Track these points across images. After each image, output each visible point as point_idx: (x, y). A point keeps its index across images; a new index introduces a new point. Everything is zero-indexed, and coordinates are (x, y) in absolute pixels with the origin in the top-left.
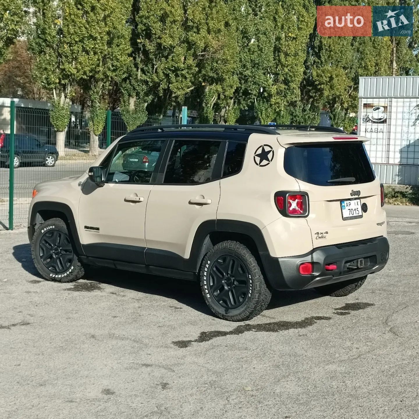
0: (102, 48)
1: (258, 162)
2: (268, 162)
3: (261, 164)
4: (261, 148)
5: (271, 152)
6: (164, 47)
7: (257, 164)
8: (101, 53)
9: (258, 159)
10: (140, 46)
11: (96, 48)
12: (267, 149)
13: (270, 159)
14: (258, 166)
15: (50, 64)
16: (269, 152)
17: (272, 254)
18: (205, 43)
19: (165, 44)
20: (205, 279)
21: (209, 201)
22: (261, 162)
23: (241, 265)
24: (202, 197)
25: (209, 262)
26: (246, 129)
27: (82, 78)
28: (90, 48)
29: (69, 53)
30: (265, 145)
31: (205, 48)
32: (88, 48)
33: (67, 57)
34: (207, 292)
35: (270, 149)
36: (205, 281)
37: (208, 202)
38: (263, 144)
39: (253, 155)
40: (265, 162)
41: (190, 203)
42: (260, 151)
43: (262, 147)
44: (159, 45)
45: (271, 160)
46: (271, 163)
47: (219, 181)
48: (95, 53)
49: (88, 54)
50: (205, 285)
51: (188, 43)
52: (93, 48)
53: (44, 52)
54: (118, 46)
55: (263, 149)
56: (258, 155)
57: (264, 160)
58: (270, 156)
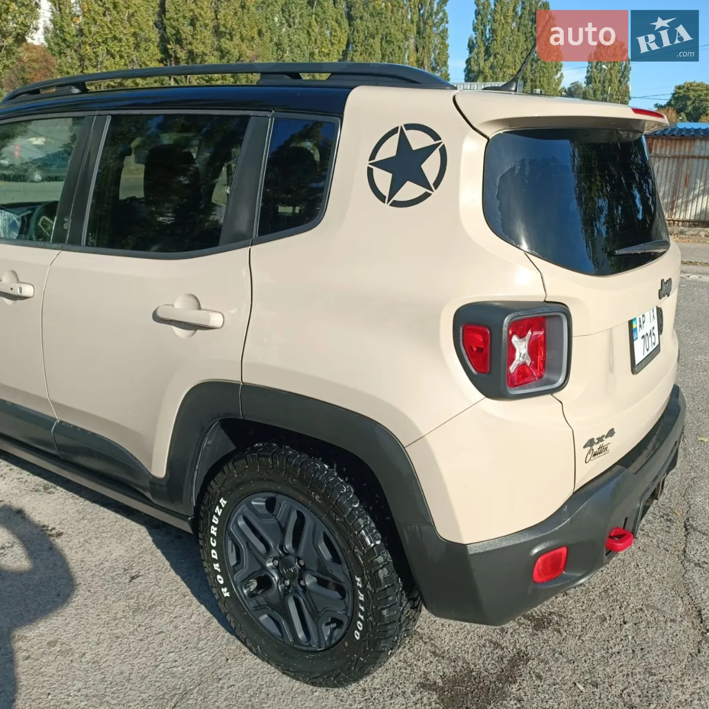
0: (128, 51)
1: (385, 190)
2: (422, 190)
3: (398, 197)
4: (395, 138)
5: (436, 154)
6: (197, 55)
7: (381, 197)
8: (128, 56)
9: (383, 179)
10: (171, 52)
11: (122, 51)
12: (418, 141)
13: (431, 180)
14: (386, 206)
15: (72, 68)
16: (428, 151)
17: (445, 532)
18: (239, 52)
19: (197, 50)
20: (214, 545)
21: (216, 320)
22: (394, 189)
23: (325, 534)
24: (192, 300)
25: (223, 502)
26: (333, 74)
27: (109, 84)
28: (115, 50)
29: (92, 56)
30: (409, 127)
31: (239, 58)
32: (113, 51)
33: (90, 60)
34: (222, 582)
35: (429, 141)
36: (213, 551)
37: (211, 324)
38: (400, 124)
39: (366, 164)
40: (410, 191)
41: (156, 318)
42: (389, 150)
43: (400, 133)
44: (191, 52)
45: (437, 183)
46: (435, 193)
47: (247, 249)
48: (121, 57)
49: (114, 58)
50: (215, 561)
51: (222, 51)
52: (118, 51)
53: (65, 53)
54: (146, 50)
55: (403, 141)
56: (382, 165)
57: (408, 183)
58: (431, 167)
